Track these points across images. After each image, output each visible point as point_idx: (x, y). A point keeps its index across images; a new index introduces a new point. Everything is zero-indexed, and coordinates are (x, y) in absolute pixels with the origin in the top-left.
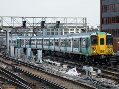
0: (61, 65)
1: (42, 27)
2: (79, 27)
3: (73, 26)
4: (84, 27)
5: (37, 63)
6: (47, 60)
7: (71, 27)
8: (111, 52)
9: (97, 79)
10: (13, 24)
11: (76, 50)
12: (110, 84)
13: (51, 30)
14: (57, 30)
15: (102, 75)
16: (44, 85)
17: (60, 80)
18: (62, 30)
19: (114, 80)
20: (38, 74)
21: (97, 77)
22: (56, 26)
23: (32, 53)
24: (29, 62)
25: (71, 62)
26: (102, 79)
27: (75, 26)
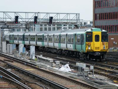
0: (54, 61)
1: (35, 23)
2: (72, 23)
3: (66, 21)
4: (77, 23)
5: (29, 59)
6: (39, 57)
7: (64, 23)
8: (106, 49)
9: (90, 76)
10: (5, 19)
11: (70, 46)
12: (102, 80)
13: (43, 25)
14: (50, 26)
15: (94, 72)
16: (37, 82)
17: (53, 76)
18: (55, 26)
19: (106, 76)
20: (30, 71)
21: (90, 74)
22: (49, 21)
23: (25, 49)
24: (22, 58)
25: (64, 59)
26: (94, 76)
27: (68, 22)
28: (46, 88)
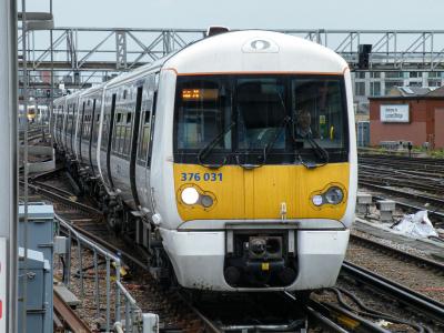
0: (374, 199)
2: (440, 65)
3: (420, 61)
7: (412, 64)
14: (362, 76)
17: (372, 253)
18: (379, 77)
22: (357, 61)
25: (410, 191)
27: (427, 61)
28: (347, 294)
